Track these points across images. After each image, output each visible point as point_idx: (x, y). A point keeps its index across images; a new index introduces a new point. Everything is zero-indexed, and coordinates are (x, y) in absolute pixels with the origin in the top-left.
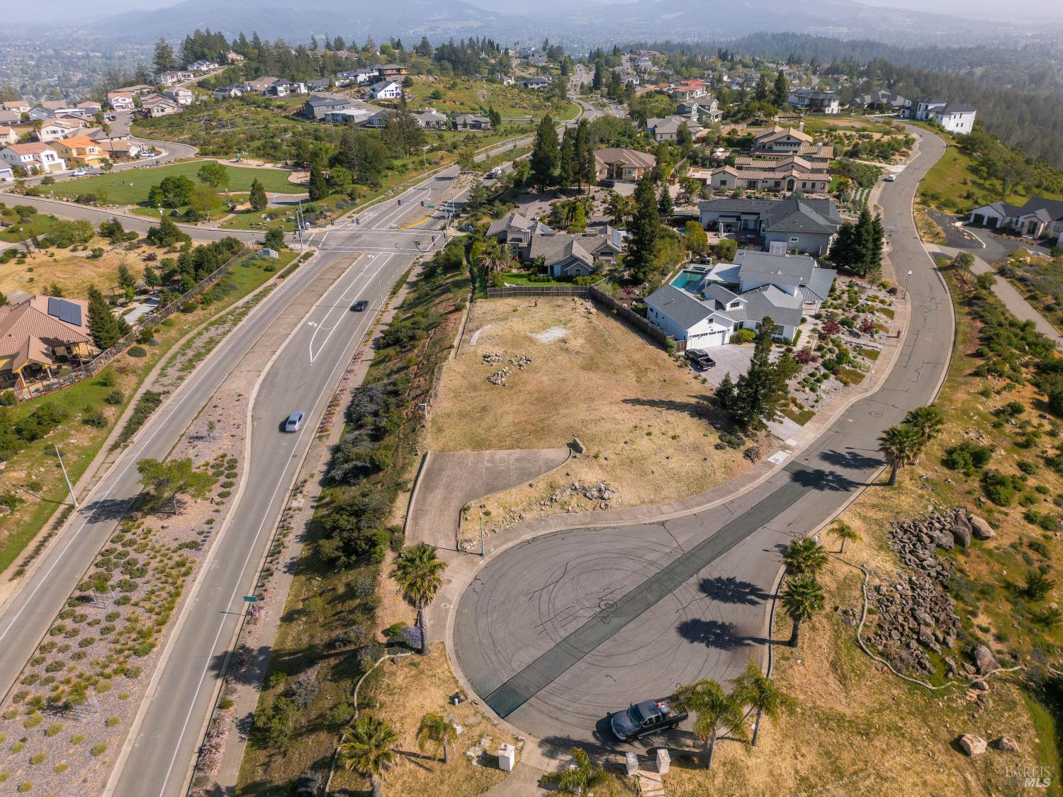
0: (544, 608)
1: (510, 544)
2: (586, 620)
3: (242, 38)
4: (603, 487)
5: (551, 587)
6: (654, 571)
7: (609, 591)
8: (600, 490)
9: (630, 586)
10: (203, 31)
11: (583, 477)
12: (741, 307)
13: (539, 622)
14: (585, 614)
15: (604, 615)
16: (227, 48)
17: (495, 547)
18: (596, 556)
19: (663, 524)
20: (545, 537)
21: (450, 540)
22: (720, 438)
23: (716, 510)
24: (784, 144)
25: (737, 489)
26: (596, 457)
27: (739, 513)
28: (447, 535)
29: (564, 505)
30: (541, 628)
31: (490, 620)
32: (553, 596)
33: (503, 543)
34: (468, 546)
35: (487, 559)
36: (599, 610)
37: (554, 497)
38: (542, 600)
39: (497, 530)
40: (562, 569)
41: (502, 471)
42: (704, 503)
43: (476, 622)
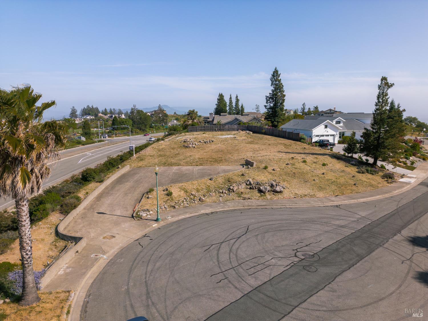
0: (224, 257)
1: (188, 216)
2: (282, 269)
3: (106, 110)
4: (274, 183)
5: (232, 241)
6: (348, 232)
7: (304, 244)
8: (272, 186)
9: (327, 241)
10: (90, 106)
11: (256, 178)
12: (341, 124)
13: (217, 270)
14: (279, 263)
15: (304, 263)
16: (99, 112)
17: (172, 217)
18: (278, 222)
19: (337, 206)
20: (223, 212)
21: (127, 211)
22: (358, 169)
23: (381, 201)
24: (328, 113)
25: (390, 192)
26: (266, 168)
27: (404, 202)
28: (126, 208)
29: (240, 194)
30: (220, 277)
31: (150, 268)
32: (234, 248)
33: (180, 214)
34: (144, 215)
35: (162, 223)
36: (296, 259)
37: (232, 187)
38: (221, 251)
39: (177, 207)
40: (244, 230)
41: (186, 174)
42: (367, 197)
43: (131, 271)
